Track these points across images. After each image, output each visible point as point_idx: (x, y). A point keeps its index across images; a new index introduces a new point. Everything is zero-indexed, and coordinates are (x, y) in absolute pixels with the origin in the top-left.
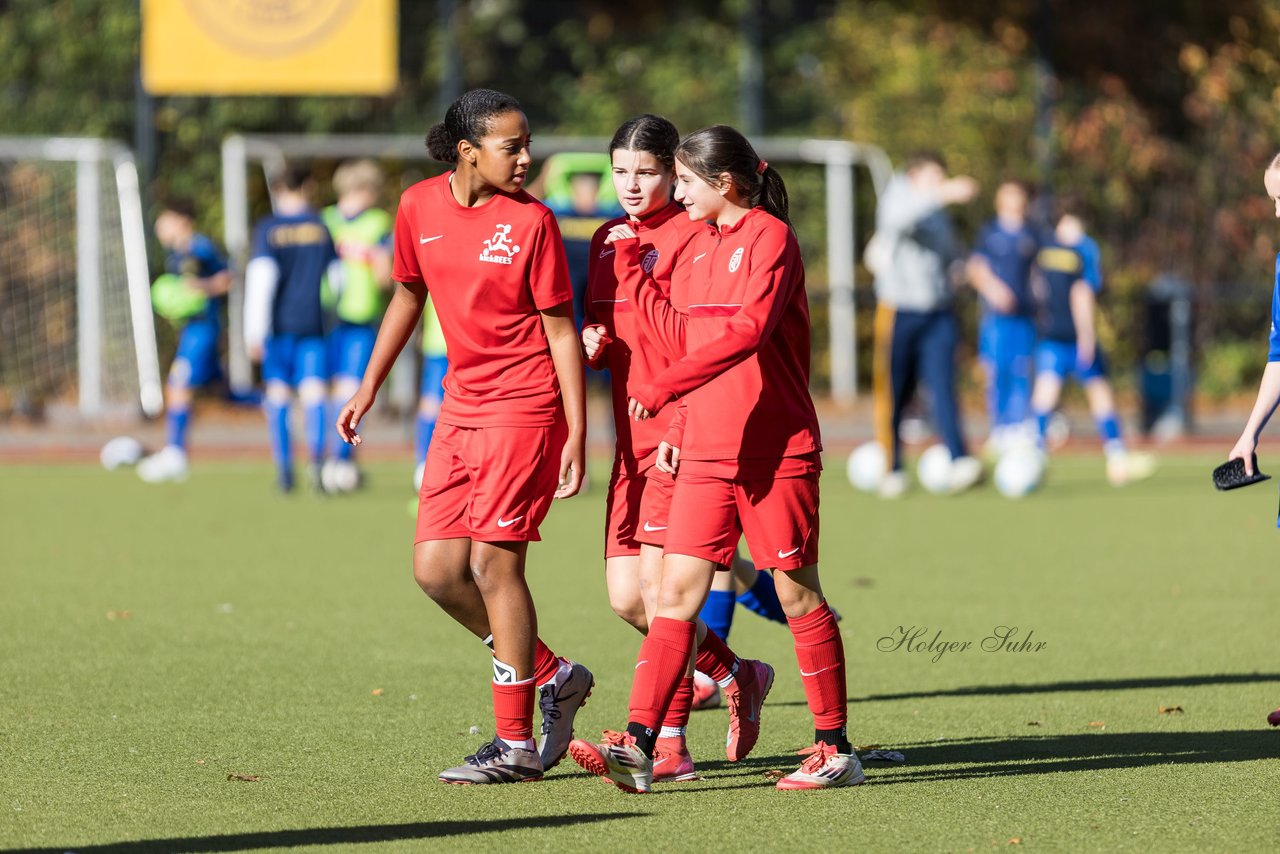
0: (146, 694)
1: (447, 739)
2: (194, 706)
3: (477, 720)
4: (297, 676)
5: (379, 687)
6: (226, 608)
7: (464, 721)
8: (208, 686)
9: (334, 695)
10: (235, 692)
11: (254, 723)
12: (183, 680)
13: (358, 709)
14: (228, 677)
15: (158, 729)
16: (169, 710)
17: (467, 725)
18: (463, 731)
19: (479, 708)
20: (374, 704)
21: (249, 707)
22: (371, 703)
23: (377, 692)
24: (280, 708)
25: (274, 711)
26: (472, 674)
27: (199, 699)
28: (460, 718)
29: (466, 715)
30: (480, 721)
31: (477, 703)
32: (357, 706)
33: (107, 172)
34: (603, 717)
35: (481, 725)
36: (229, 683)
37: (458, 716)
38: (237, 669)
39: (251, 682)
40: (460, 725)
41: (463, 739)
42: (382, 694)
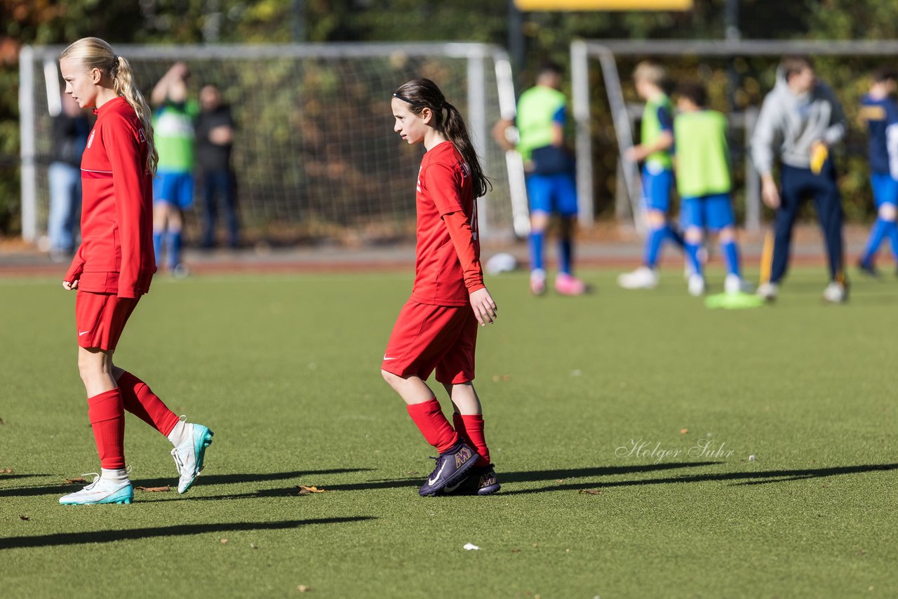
0: (521, 434)
1: (732, 465)
2: (555, 442)
3: (754, 451)
4: (627, 420)
5: (685, 428)
6: (577, 373)
7: (745, 451)
8: (564, 428)
9: (653, 434)
10: (584, 432)
11: (597, 453)
12: (547, 423)
13: (670, 444)
14: (579, 421)
15: (530, 458)
16: (537, 445)
17: (747, 454)
18: (744, 459)
19: (755, 442)
20: (682, 440)
21: (594, 443)
22: (679, 439)
23: (684, 431)
24: (616, 443)
25: (611, 445)
26: (750, 418)
27: (559, 437)
28: (742, 450)
29: (746, 447)
30: (756, 451)
31: (754, 439)
32: (670, 441)
33: (489, 65)
34: (843, 449)
35: (757, 454)
36: (580, 425)
37: (741, 448)
38: (585, 415)
39: (595, 424)
40: (742, 455)
41: (745, 464)
42: (687, 433)
